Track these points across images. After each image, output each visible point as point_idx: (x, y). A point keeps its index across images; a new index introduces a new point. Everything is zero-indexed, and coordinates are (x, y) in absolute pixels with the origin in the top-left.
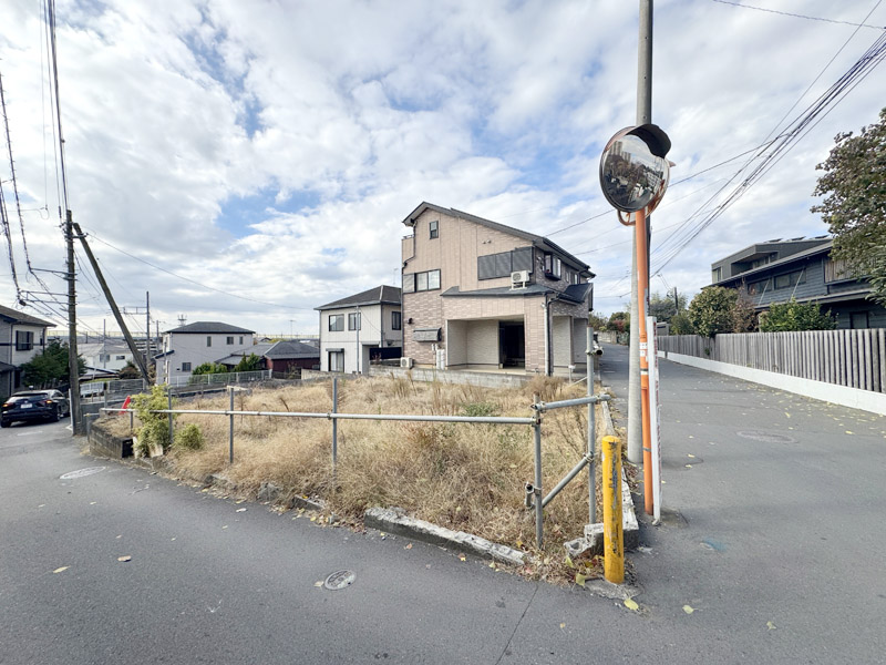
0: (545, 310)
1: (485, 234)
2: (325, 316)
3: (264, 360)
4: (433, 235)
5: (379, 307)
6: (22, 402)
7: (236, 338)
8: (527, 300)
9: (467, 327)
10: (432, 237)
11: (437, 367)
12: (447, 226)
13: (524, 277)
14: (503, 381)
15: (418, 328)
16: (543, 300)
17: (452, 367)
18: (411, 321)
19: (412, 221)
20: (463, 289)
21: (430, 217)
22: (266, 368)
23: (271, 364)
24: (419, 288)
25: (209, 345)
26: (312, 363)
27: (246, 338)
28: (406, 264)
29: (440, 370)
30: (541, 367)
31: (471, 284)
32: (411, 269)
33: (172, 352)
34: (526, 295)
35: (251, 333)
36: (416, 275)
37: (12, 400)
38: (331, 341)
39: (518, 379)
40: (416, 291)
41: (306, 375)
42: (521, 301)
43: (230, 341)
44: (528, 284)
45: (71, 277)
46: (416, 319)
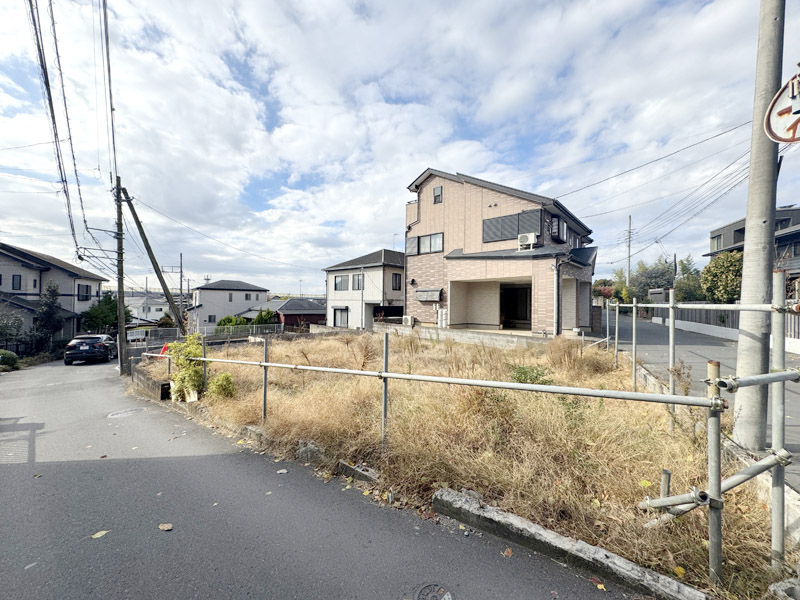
0: (555, 272)
1: (492, 197)
2: (332, 277)
3: (277, 315)
4: (437, 200)
5: (382, 269)
6: (81, 344)
7: (253, 295)
8: (535, 261)
9: (468, 289)
10: (435, 202)
11: (439, 325)
12: (451, 191)
13: (532, 239)
14: (508, 342)
15: (420, 288)
16: (553, 261)
17: (453, 326)
18: (413, 282)
19: (418, 187)
20: (467, 251)
21: (435, 183)
22: (279, 322)
23: (282, 318)
24: (422, 251)
25: (231, 300)
26: (320, 319)
27: (261, 295)
28: (409, 228)
29: (442, 329)
30: (548, 329)
31: (476, 246)
32: (414, 233)
33: (200, 306)
34: (535, 257)
35: (266, 291)
36: (419, 238)
37: (73, 342)
38: (336, 299)
39: (524, 340)
40: (419, 253)
41: (314, 329)
42: (529, 263)
43: (247, 297)
44: (536, 246)
45: (119, 236)
46: (418, 280)
